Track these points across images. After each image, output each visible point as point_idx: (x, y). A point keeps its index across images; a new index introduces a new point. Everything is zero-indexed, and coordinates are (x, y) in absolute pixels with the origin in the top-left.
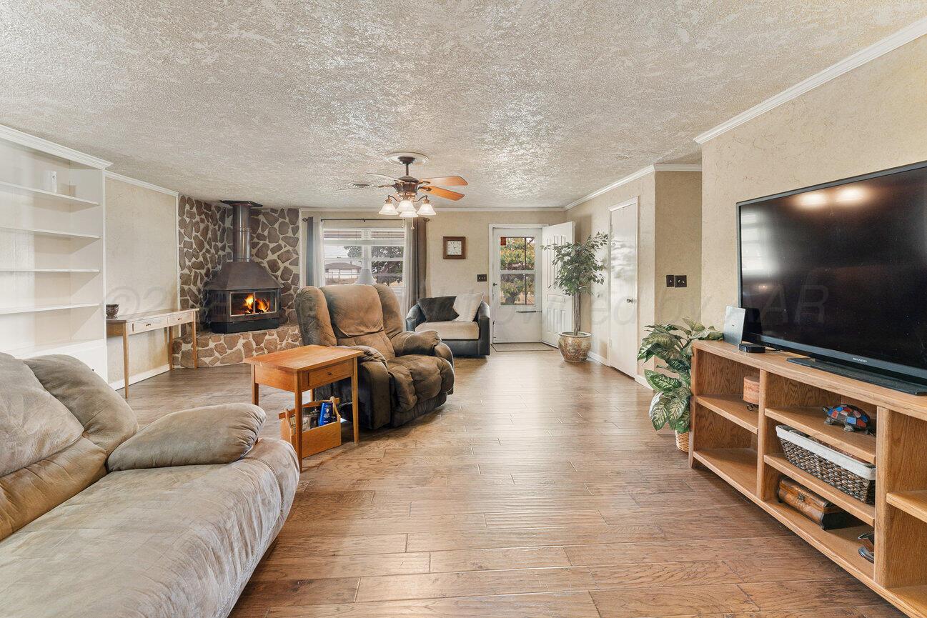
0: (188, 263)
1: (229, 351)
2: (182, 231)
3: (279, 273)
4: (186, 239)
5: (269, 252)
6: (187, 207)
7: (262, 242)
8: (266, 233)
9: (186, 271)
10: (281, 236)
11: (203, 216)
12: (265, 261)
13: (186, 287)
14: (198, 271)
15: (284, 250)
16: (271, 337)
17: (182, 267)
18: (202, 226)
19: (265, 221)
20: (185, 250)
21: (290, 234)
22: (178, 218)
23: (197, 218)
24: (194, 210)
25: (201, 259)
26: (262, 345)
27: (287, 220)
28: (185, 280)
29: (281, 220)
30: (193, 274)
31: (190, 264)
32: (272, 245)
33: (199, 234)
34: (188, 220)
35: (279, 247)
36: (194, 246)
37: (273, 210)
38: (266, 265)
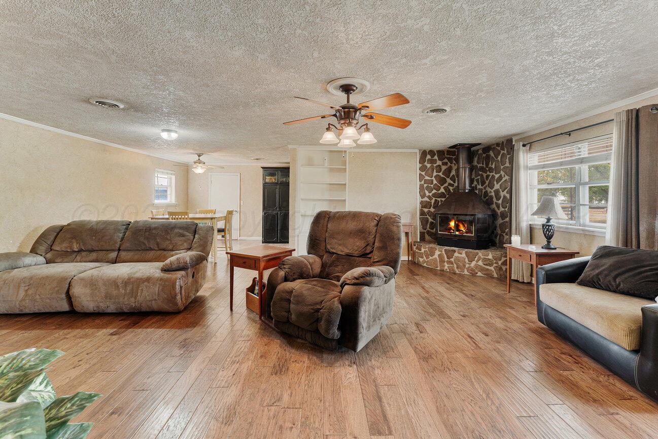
0: (427, 194)
1: (431, 258)
2: (423, 173)
3: (500, 202)
4: (427, 178)
5: (495, 183)
6: (429, 157)
7: (491, 174)
8: (493, 166)
9: (426, 199)
10: (502, 167)
11: (446, 160)
12: (492, 191)
13: (426, 210)
14: (439, 199)
15: (504, 179)
16: (460, 255)
17: (423, 196)
18: (444, 168)
19: (493, 156)
20: (425, 185)
21: (507, 165)
22: (419, 165)
23: (439, 163)
24: (436, 157)
25: (442, 190)
26: (452, 260)
27: (505, 152)
28: (424, 205)
29: (502, 152)
30: (433, 201)
31: (431, 194)
32: (497, 176)
33: (441, 174)
34: (429, 166)
35: (500, 178)
36: (435, 182)
37: (498, 145)
38: (493, 194)
